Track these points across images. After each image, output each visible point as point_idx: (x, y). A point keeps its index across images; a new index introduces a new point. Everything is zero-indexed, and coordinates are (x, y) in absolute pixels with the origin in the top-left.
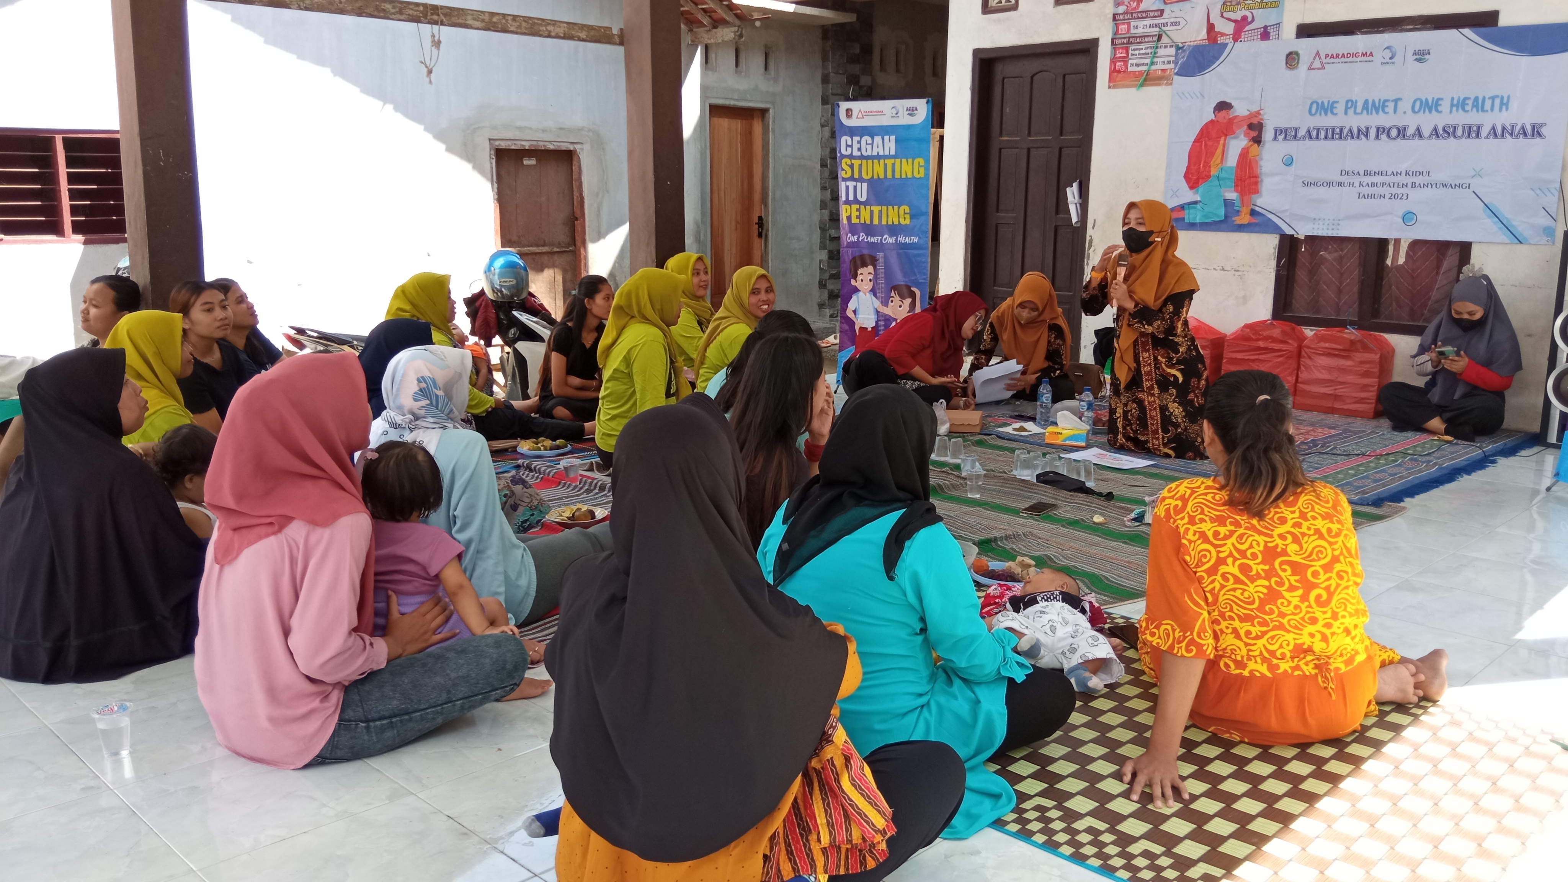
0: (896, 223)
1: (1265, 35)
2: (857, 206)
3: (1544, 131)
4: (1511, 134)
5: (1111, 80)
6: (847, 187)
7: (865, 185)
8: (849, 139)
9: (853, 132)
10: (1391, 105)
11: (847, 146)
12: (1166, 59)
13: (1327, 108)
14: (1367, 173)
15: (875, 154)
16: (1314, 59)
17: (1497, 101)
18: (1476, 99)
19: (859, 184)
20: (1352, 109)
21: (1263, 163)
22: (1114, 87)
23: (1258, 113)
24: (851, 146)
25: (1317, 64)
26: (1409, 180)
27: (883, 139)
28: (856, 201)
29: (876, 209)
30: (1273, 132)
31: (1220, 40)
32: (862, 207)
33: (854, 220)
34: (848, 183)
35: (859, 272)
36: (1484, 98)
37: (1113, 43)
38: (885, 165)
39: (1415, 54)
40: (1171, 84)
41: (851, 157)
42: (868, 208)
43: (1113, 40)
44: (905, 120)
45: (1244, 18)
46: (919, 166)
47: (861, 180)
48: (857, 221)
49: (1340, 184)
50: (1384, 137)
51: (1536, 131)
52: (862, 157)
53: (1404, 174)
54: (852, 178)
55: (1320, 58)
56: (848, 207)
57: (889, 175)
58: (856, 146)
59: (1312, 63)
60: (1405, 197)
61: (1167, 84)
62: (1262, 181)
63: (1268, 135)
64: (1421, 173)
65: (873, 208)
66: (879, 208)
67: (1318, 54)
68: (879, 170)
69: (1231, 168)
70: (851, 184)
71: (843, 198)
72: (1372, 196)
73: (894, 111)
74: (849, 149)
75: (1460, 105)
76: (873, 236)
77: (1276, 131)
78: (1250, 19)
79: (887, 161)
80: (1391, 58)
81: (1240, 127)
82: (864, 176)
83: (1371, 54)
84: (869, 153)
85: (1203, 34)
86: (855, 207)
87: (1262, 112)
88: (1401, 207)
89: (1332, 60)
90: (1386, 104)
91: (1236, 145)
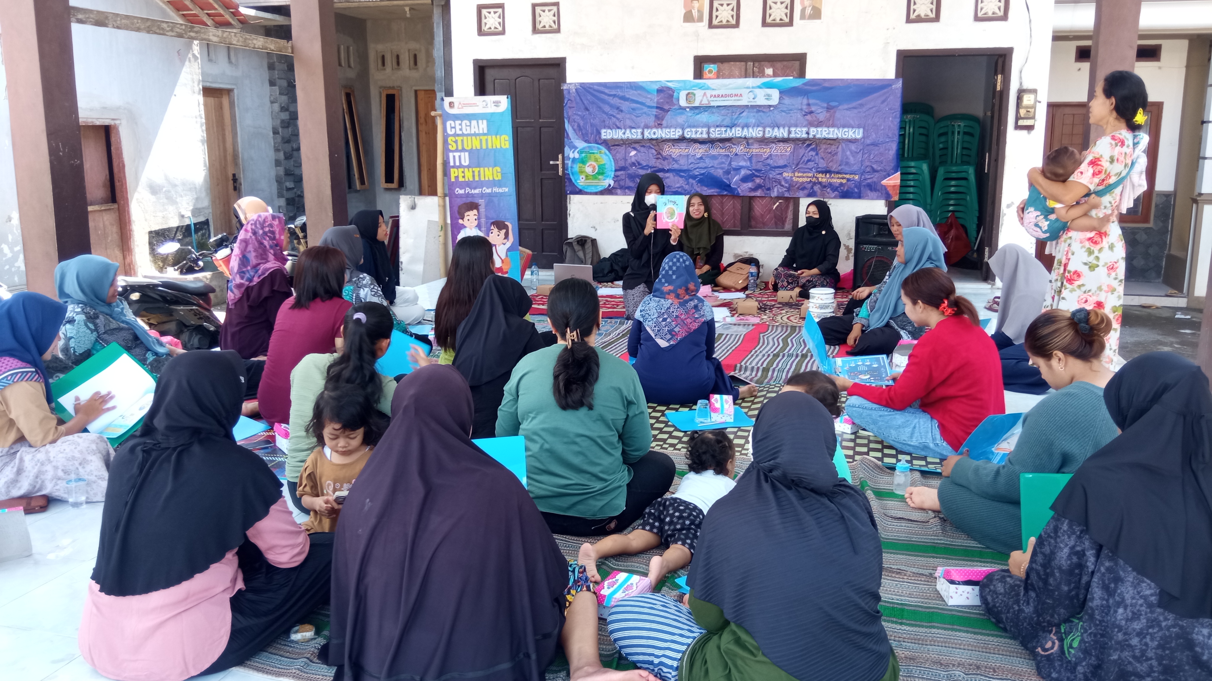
0: (491, 179)
2: (462, 170)
6: (454, 157)
7: (467, 154)
8: (452, 122)
9: (456, 117)
11: (452, 128)
15: (473, 132)
19: (462, 154)
24: (455, 128)
27: (478, 122)
28: (461, 166)
29: (476, 170)
32: (466, 170)
33: (461, 179)
34: (455, 154)
35: (466, 214)
38: (481, 140)
41: (455, 135)
42: (470, 169)
44: (491, 109)
46: (505, 140)
47: (463, 150)
48: (463, 180)
52: (463, 135)
54: (457, 150)
56: (456, 170)
57: (484, 147)
58: (458, 127)
65: (474, 169)
66: (478, 169)
68: (476, 144)
70: (457, 154)
71: (452, 164)
73: (484, 103)
74: (453, 130)
76: (475, 188)
79: (481, 137)
82: (466, 147)
84: (468, 132)
86: (461, 170)
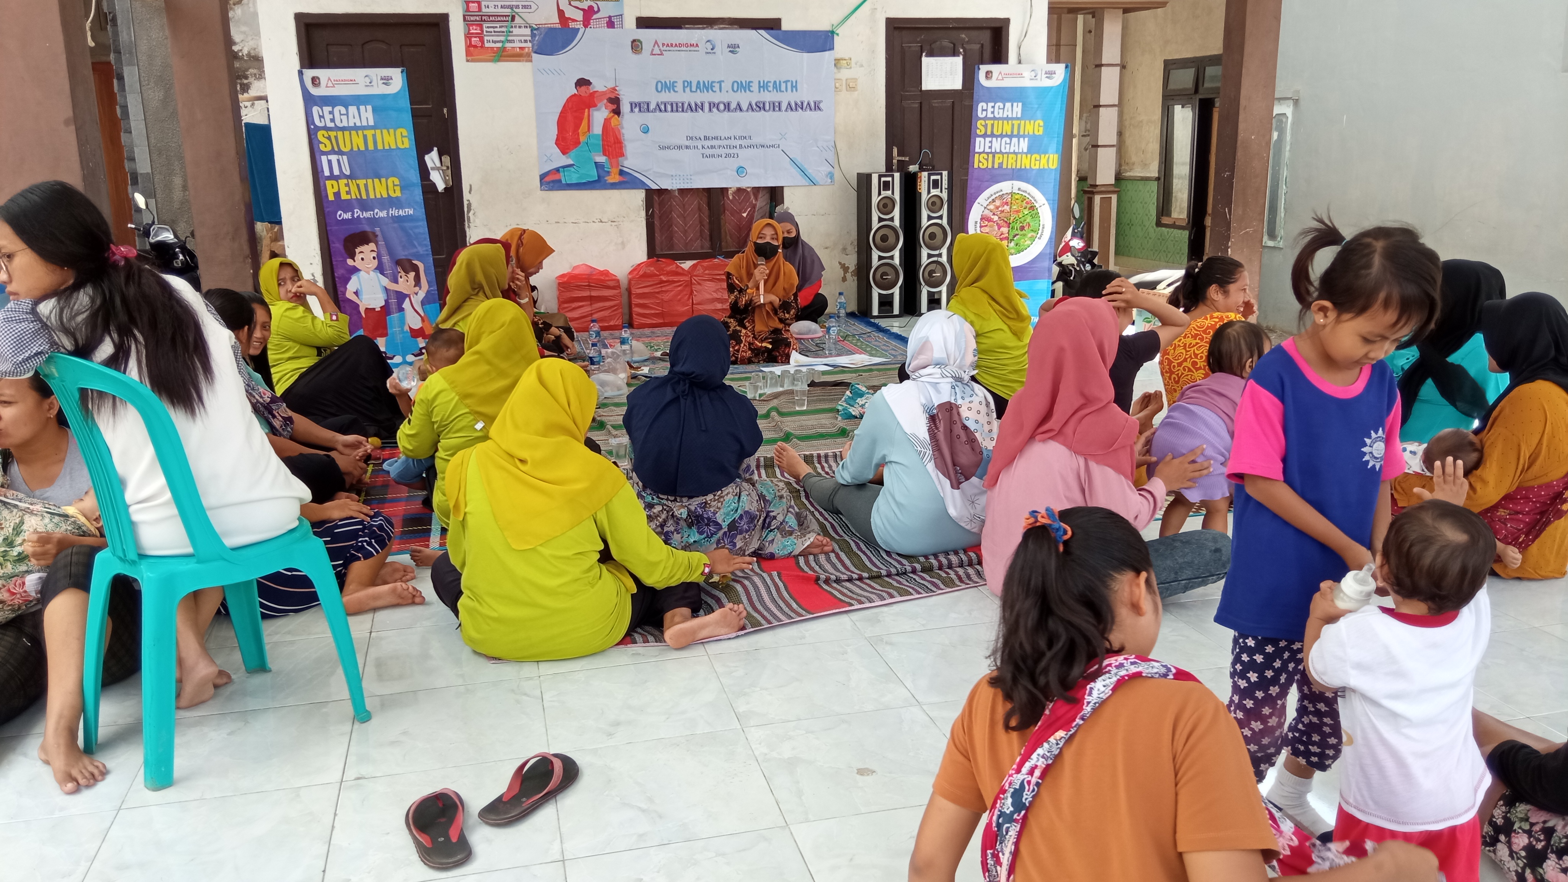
0: (385, 195)
1: (611, 24)
2: (345, 181)
3: (821, 106)
4: (802, 108)
5: (468, 54)
6: (330, 162)
7: (345, 157)
10: (717, 86)
12: (523, 38)
13: (669, 87)
14: (706, 138)
15: (351, 124)
16: (654, 46)
17: (789, 84)
18: (775, 82)
19: (340, 157)
20: (689, 88)
21: (623, 131)
22: (473, 61)
23: (614, 89)
25: (657, 51)
26: (738, 143)
27: (358, 109)
28: (342, 175)
29: (362, 182)
30: (629, 105)
31: (572, 25)
32: (349, 181)
33: (344, 196)
34: (330, 157)
36: (780, 82)
37: (465, 20)
38: (365, 137)
39: (729, 47)
40: (531, 61)
42: (354, 181)
43: (464, 16)
44: (379, 89)
45: (591, 7)
46: (402, 136)
47: (340, 153)
48: (348, 197)
49: (687, 147)
50: (715, 110)
51: (817, 107)
53: (733, 138)
54: (333, 152)
55: (659, 46)
56: (334, 183)
57: (371, 147)
59: (653, 50)
60: (736, 156)
61: (527, 61)
62: (625, 146)
63: (625, 108)
64: (745, 138)
65: (358, 182)
66: (364, 181)
67: (656, 42)
68: (358, 142)
69: (598, 135)
70: (334, 158)
71: (327, 173)
72: (713, 156)
73: (367, 80)
75: (763, 86)
76: (364, 211)
77: (631, 104)
78: (596, 9)
79: (366, 132)
80: (712, 49)
81: (601, 101)
83: (697, 45)
84: (345, 124)
85: (555, 19)
86: (343, 182)
87: (617, 88)
88: (734, 163)
89: (668, 48)
90: (714, 84)
91: (599, 115)
